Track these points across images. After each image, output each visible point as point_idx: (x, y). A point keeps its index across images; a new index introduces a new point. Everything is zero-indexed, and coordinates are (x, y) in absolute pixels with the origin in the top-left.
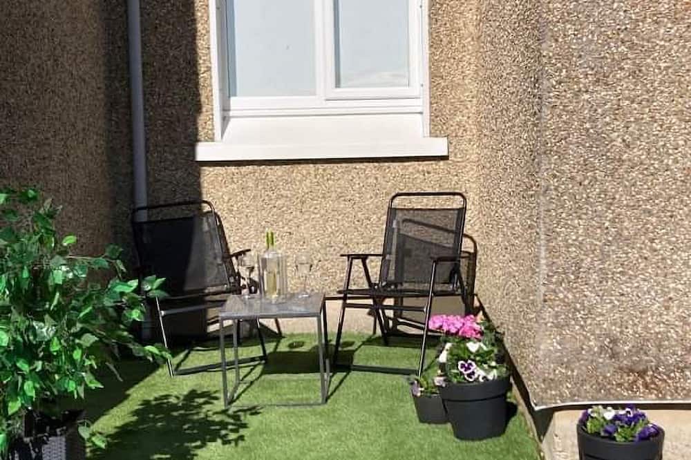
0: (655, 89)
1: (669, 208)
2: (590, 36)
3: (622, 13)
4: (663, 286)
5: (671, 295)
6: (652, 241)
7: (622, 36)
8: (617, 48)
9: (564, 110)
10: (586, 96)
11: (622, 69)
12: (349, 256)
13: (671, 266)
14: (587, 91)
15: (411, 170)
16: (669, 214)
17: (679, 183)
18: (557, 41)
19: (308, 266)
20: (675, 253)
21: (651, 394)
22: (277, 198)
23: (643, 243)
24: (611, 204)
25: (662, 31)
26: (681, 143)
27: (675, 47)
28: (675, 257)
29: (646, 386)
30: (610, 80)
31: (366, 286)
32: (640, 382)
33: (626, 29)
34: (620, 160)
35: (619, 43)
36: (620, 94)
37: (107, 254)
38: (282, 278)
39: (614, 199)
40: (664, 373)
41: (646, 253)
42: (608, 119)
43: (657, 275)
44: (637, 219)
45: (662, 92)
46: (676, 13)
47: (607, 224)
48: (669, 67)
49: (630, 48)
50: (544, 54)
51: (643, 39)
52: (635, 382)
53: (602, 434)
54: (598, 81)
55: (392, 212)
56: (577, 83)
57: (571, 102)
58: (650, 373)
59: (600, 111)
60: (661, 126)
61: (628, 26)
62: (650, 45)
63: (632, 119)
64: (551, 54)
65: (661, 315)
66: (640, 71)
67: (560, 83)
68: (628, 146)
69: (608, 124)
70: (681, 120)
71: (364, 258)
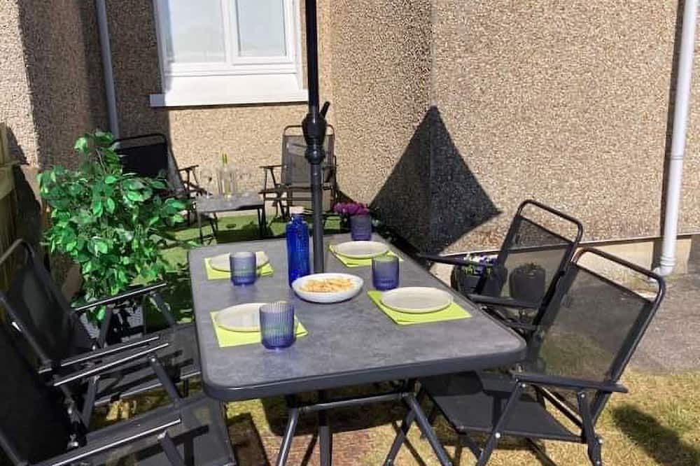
0: (500, 55)
1: (506, 131)
2: (462, 20)
3: (481, 5)
4: (501, 180)
5: (505, 185)
6: (496, 152)
7: (481, 20)
8: (478, 28)
9: (446, 69)
10: (459, 60)
11: (481, 42)
12: (265, 167)
13: (506, 168)
14: (460, 57)
15: (292, 110)
16: (506, 135)
17: (512, 116)
18: (442, 23)
19: (248, 175)
20: (508, 159)
21: (493, 245)
22: (207, 131)
23: (491, 154)
24: (473, 130)
25: (504, 18)
26: (513, 90)
27: (512, 28)
28: (508, 162)
29: (491, 241)
30: (474, 49)
31: (273, 187)
32: (487, 239)
33: (484, 16)
34: (478, 102)
35: (479, 26)
36: (479, 59)
37: (159, 176)
38: (234, 184)
39: (475, 126)
40: (500, 233)
41: (492, 160)
42: (472, 76)
43: (498, 173)
44: (488, 139)
45: (504, 57)
46: (513, 6)
47: (470, 143)
48: (509, 41)
49: (486, 29)
50: (435, 32)
51: (493, 23)
52: (484, 239)
53: (475, 273)
54: (467, 50)
55: (286, 138)
56: (454, 52)
57: (450, 64)
58: (492, 233)
59: (467, 70)
60: (503, 79)
61: (485, 14)
62: (498, 27)
63: (486, 75)
64: (439, 32)
65: (499, 198)
66: (492, 43)
67: (444, 51)
68: (483, 93)
69: (472, 78)
70: (514, 75)
71: (271, 168)
